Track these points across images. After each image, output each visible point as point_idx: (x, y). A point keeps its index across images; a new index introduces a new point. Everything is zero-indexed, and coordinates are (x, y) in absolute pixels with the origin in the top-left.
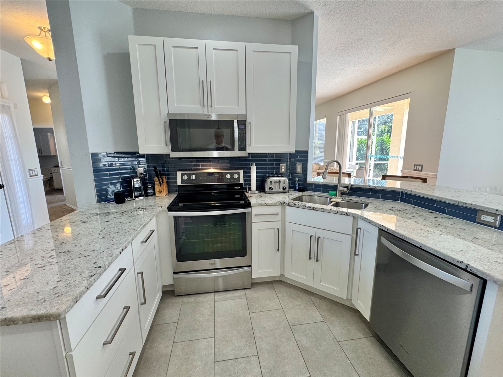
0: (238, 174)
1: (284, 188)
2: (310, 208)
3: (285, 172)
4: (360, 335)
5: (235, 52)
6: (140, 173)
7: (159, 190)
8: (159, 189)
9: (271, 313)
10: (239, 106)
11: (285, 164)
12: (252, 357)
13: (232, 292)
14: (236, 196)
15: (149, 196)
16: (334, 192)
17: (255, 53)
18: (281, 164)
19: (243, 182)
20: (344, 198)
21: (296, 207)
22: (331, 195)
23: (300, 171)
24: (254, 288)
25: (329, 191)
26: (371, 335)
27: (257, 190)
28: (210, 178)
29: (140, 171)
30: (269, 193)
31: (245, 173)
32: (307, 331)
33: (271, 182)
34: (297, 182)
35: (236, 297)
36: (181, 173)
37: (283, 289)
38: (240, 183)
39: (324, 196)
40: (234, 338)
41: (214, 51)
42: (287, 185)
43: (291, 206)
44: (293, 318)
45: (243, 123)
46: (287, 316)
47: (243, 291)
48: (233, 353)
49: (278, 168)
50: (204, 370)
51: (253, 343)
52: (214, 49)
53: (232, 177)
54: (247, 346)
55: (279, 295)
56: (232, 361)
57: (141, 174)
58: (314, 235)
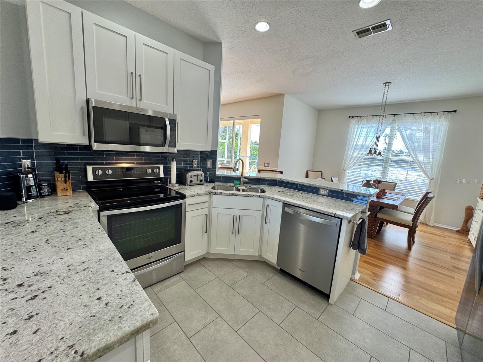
0: (159, 168)
1: (201, 181)
2: (233, 194)
3: (197, 167)
4: (272, 275)
5: (166, 54)
6: (26, 167)
7: (63, 189)
8: (63, 187)
9: (211, 283)
10: (167, 105)
11: (197, 160)
12: (217, 319)
13: (167, 280)
14: (156, 190)
15: (44, 196)
16: (238, 182)
17: (181, 61)
18: (194, 160)
19: (163, 176)
20: (246, 186)
21: (222, 195)
22: (236, 184)
23: (210, 166)
24: (186, 270)
25: (234, 182)
26: (277, 273)
27: (176, 183)
28: (129, 173)
29: (26, 165)
30: (189, 186)
31: (164, 168)
32: (243, 285)
33: (191, 175)
34: (208, 176)
35: (174, 282)
36: (93, 168)
37: (210, 263)
38: (161, 177)
39: (231, 185)
40: (194, 313)
41: (143, 46)
42: (203, 178)
43: (217, 195)
44: (229, 281)
45: (173, 123)
46: (224, 281)
47: (178, 275)
48: (200, 324)
49: (192, 164)
50: (183, 349)
51: (211, 309)
52: (144, 44)
53: (153, 171)
54: (208, 314)
55: (209, 269)
56: (203, 330)
57: (28, 168)
58: (236, 215)
